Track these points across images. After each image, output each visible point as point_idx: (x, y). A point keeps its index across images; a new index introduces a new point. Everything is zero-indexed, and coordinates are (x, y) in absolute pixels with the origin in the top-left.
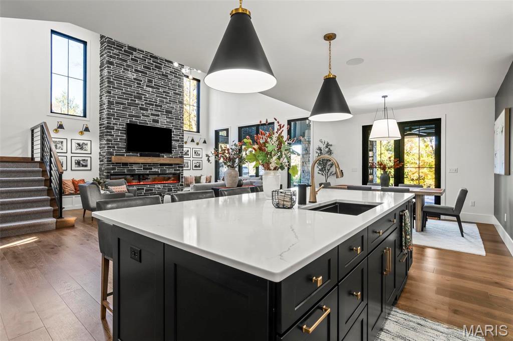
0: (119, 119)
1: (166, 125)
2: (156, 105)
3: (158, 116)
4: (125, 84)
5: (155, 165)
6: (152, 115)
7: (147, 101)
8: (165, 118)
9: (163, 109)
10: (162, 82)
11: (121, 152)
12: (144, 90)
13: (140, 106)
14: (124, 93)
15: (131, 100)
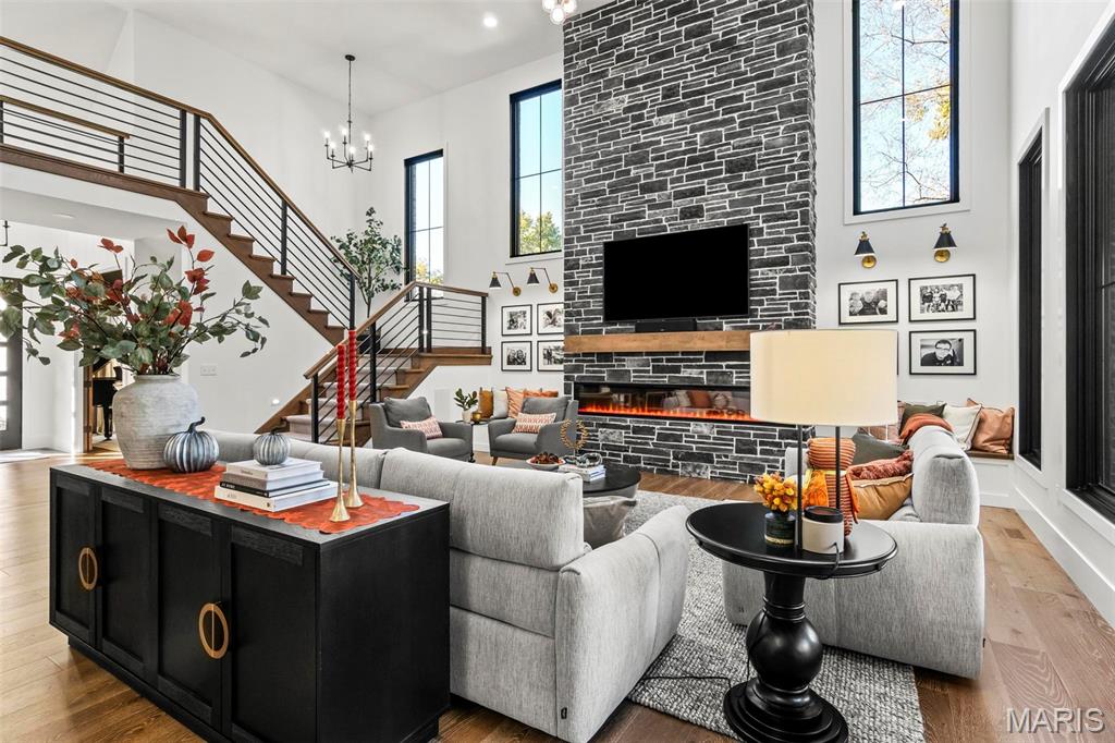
0: (589, 238)
2: (691, 161)
3: (701, 191)
4: (602, 139)
5: (690, 356)
6: (680, 195)
7: (662, 157)
8: (728, 192)
9: (720, 164)
10: (714, 73)
11: (592, 325)
12: (653, 130)
13: (642, 182)
14: (601, 164)
15: (619, 174)
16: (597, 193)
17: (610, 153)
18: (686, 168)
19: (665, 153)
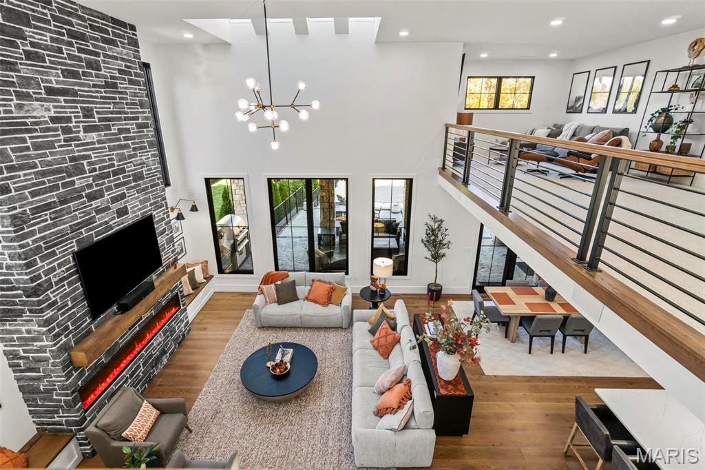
0: (54, 253)
1: (140, 209)
2: (115, 173)
3: (123, 196)
6: (113, 200)
7: (95, 170)
8: (137, 195)
9: (129, 176)
10: (111, 106)
11: (83, 329)
12: (83, 144)
13: (87, 192)
14: (44, 174)
15: (64, 185)
16: (48, 206)
17: (49, 164)
18: (112, 178)
19: (97, 167)
